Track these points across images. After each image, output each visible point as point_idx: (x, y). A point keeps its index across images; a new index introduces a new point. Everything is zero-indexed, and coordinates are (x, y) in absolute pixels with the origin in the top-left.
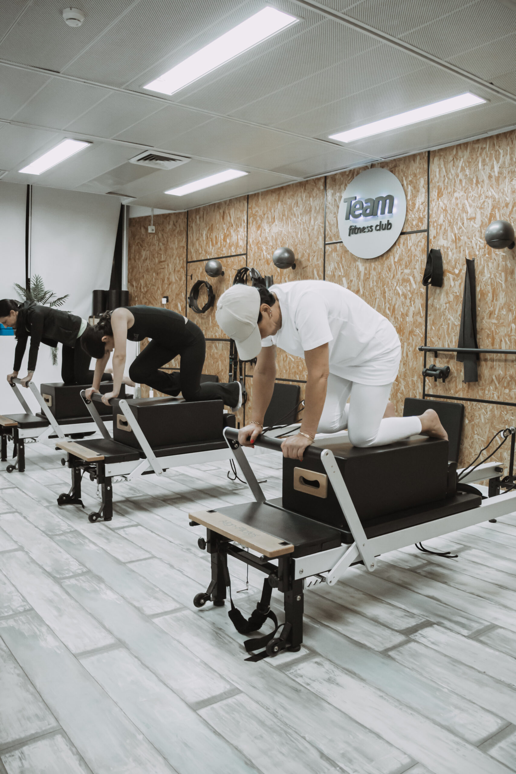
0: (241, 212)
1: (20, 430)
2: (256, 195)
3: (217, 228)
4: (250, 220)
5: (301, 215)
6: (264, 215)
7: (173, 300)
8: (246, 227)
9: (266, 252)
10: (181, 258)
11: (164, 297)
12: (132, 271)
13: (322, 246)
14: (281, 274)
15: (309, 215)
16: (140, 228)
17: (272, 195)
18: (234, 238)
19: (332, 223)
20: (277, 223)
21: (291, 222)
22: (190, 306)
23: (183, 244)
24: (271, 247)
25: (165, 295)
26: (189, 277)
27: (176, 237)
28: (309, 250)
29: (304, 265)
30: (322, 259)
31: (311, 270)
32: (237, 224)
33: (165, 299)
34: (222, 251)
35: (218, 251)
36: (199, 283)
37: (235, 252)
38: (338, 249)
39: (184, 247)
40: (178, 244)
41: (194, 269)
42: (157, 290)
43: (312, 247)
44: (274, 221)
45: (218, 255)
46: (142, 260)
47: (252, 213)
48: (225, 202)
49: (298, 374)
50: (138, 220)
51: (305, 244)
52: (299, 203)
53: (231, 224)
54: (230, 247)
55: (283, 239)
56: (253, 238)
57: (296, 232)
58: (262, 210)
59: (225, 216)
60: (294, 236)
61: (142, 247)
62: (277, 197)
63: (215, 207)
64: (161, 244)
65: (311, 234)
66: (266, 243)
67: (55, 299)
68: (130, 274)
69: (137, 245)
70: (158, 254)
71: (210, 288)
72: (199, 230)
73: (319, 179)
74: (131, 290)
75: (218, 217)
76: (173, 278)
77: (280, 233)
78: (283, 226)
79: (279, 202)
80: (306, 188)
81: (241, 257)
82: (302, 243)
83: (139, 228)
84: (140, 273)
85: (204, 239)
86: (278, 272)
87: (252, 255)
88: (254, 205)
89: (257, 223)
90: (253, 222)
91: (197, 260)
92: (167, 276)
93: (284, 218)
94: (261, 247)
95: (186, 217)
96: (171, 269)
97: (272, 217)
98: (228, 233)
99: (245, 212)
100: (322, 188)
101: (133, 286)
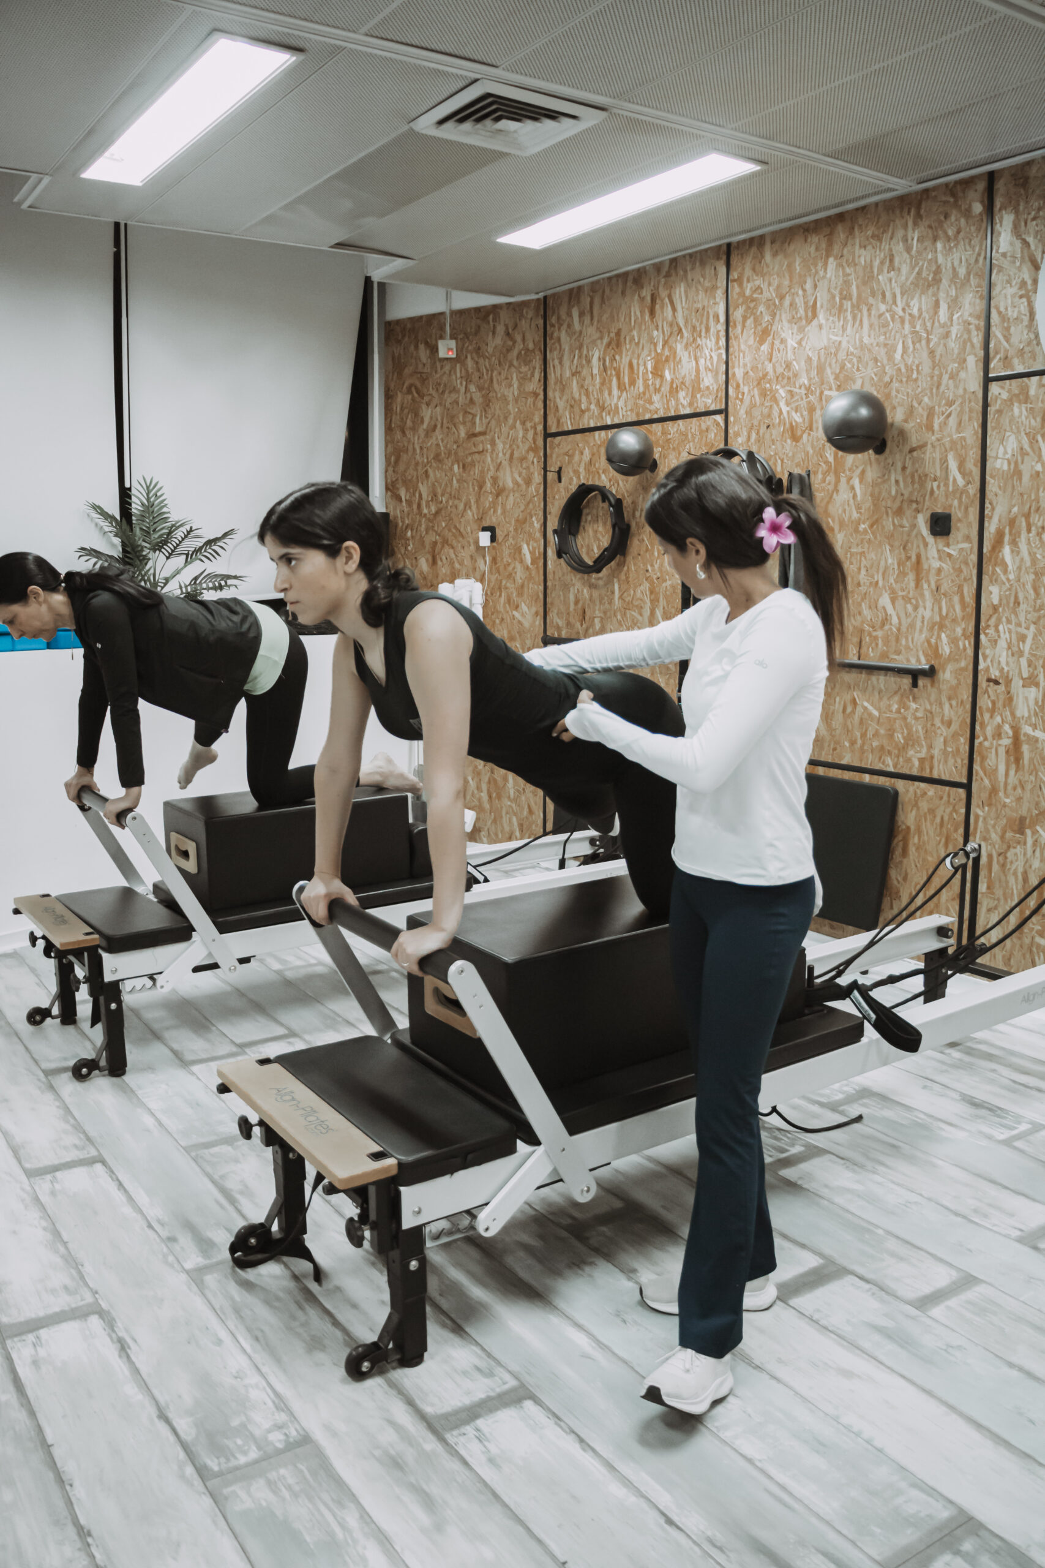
0: (706, 291)
1: (105, 956)
2: (756, 243)
3: (632, 339)
4: (737, 315)
5: (902, 294)
6: (782, 298)
7: (507, 535)
8: (723, 333)
9: (788, 404)
10: (529, 425)
11: (484, 529)
12: (397, 462)
13: (974, 384)
14: (837, 469)
15: (930, 292)
16: (417, 347)
17: (806, 241)
18: (687, 366)
19: (1012, 313)
20: (823, 321)
21: (870, 315)
22: (559, 554)
23: (535, 385)
24: (803, 391)
25: (486, 524)
26: (550, 476)
27: (513, 369)
28: (931, 398)
29: (914, 441)
30: (977, 425)
31: (937, 455)
32: (694, 328)
33: (488, 534)
34: (651, 402)
35: (636, 404)
36: (584, 491)
37: (691, 404)
38: (1032, 392)
39: (536, 395)
40: (520, 385)
41: (566, 454)
42: (465, 510)
43: (942, 388)
44: (815, 315)
45: (638, 414)
46: (421, 433)
47: (742, 294)
48: (658, 267)
49: (890, 753)
50: (409, 326)
51: (916, 380)
52: (897, 260)
53: (676, 328)
54: (674, 391)
55: (842, 367)
56: (745, 365)
57: (886, 345)
58: (776, 283)
59: (657, 307)
60: (882, 353)
61: (422, 397)
62: (824, 245)
63: (625, 283)
64: (472, 388)
65: (939, 351)
66: (787, 377)
67: (200, 543)
68: (391, 469)
69: (409, 391)
70: (464, 417)
71: (618, 505)
72: (580, 348)
73: (967, 183)
74: (395, 509)
75: (636, 309)
76: (508, 478)
77: (833, 351)
78: (844, 328)
79: (831, 260)
80: (922, 212)
81: (708, 421)
82: (909, 377)
83: (412, 347)
84: (417, 464)
85: (595, 371)
86: (827, 462)
87: (742, 412)
88: (748, 272)
89: (757, 322)
90: (745, 319)
91: (575, 428)
92: (491, 474)
93: (848, 305)
94: (771, 390)
95: (542, 312)
96: (501, 454)
97: (806, 303)
98: (667, 353)
99: (720, 294)
100: (978, 208)
101: (400, 500)
